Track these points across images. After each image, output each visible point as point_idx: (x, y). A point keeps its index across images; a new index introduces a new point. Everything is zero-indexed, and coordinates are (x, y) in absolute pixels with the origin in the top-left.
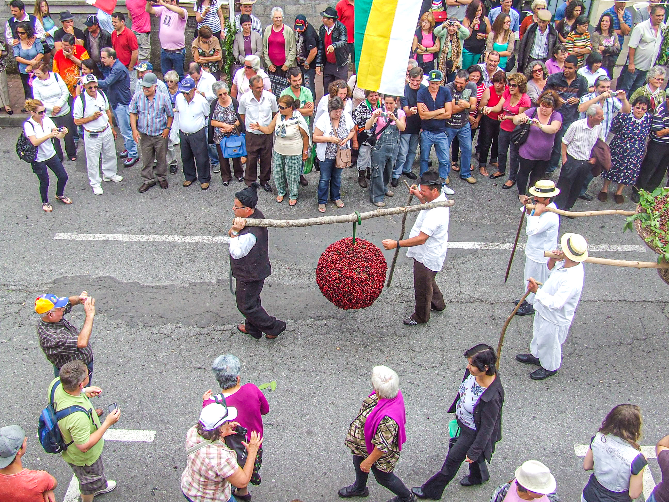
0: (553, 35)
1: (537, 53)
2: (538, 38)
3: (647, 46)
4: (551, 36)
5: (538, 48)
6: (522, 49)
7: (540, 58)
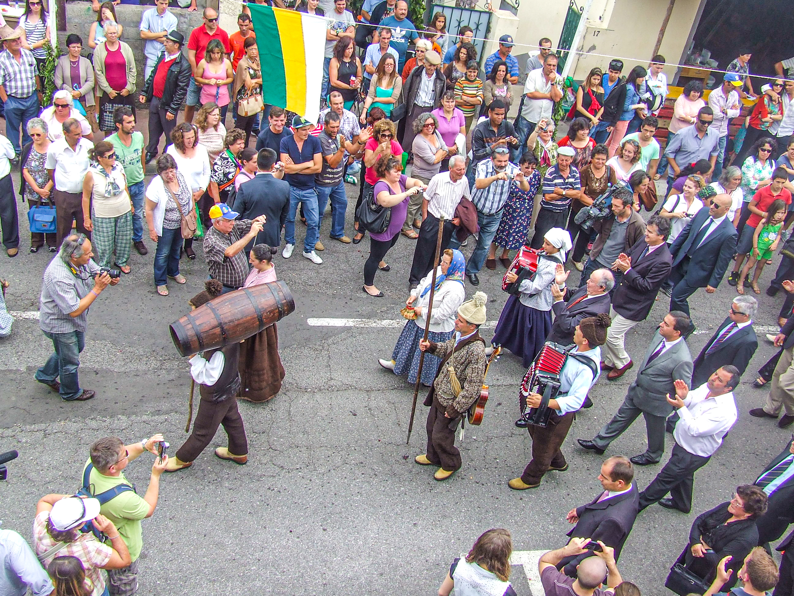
0: (441, 80)
1: (423, 100)
2: (425, 83)
4: (438, 81)
5: (424, 94)
6: (405, 95)
7: (426, 105)
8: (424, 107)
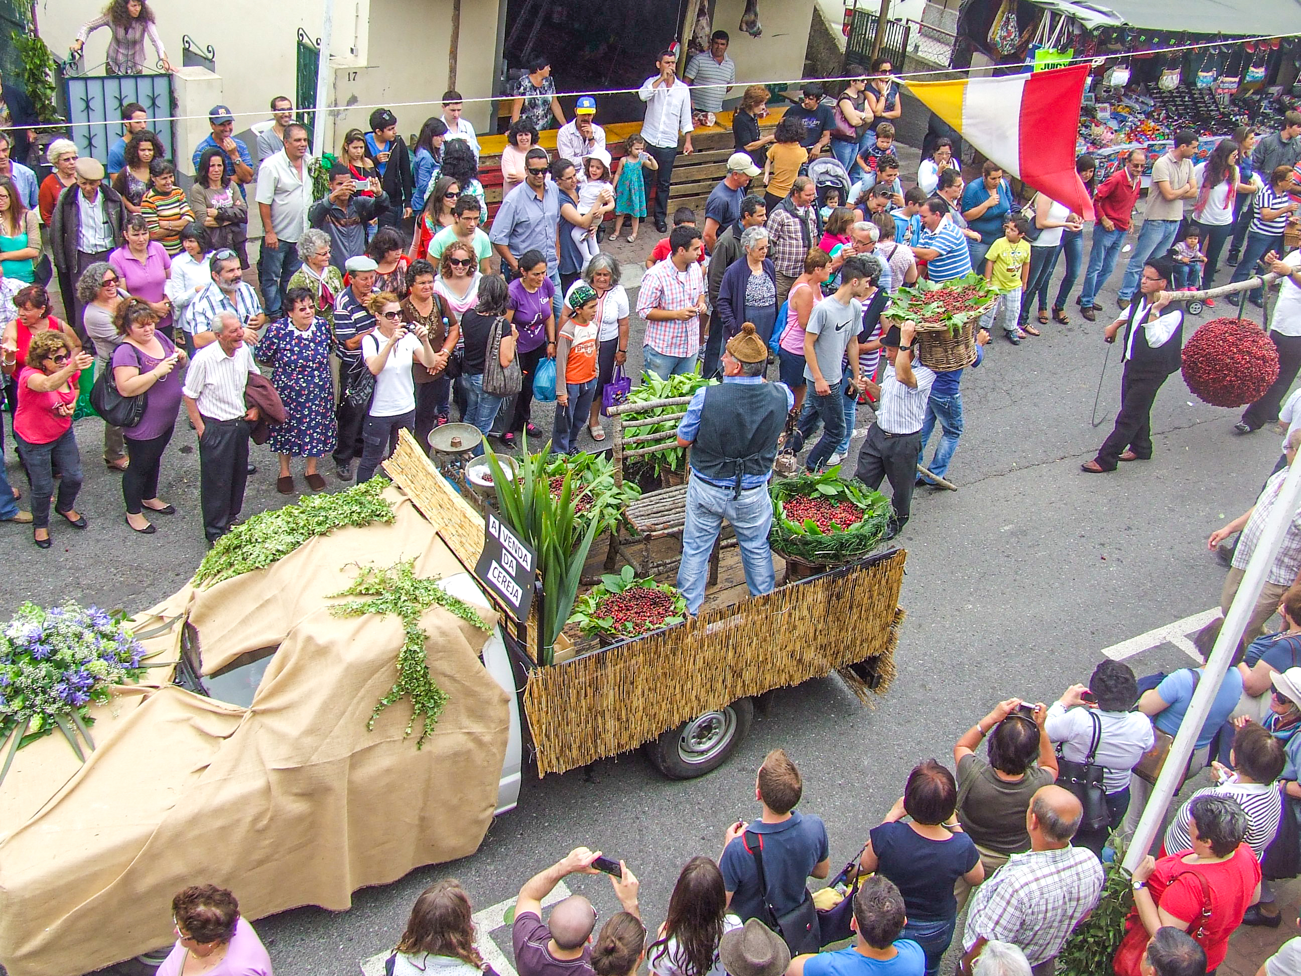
1: (93, 241)
3: (289, 197)
5: (91, 232)
6: (58, 240)
7: (100, 250)
8: (97, 253)
